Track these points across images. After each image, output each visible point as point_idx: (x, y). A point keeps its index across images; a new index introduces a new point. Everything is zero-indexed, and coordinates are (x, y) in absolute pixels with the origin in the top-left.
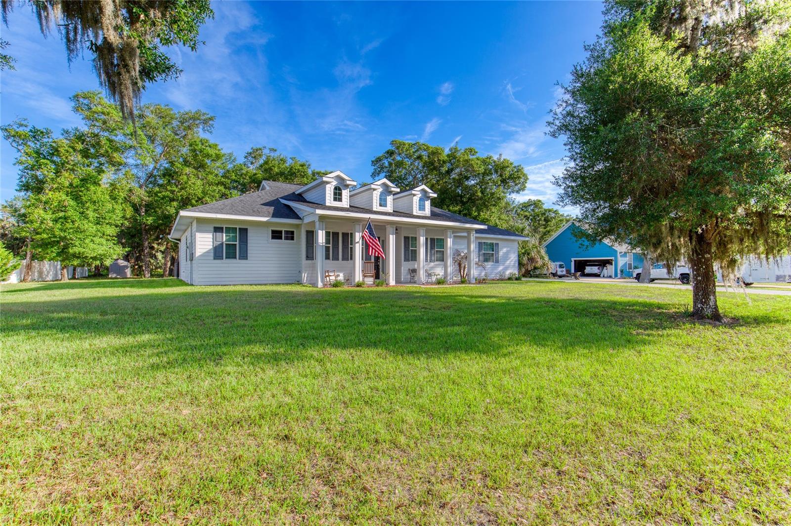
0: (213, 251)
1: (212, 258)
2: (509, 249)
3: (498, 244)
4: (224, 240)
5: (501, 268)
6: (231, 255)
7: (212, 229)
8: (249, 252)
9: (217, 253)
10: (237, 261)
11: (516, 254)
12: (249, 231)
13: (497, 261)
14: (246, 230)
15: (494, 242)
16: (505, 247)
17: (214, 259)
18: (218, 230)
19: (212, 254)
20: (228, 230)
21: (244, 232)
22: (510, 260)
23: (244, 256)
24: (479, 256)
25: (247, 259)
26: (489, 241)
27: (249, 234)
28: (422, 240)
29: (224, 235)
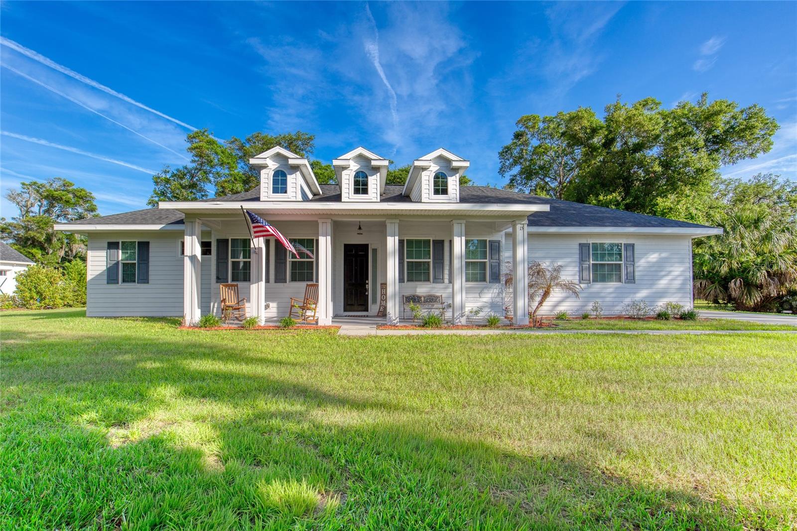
0: (106, 274)
1: (105, 282)
2: (664, 255)
3: (633, 245)
4: (120, 259)
5: (642, 294)
6: (129, 277)
7: (106, 245)
8: (150, 273)
9: (111, 275)
10: (136, 285)
11: (688, 264)
12: (150, 244)
13: (631, 279)
14: (147, 243)
15: (623, 241)
16: (654, 251)
17: (108, 283)
18: (112, 246)
19: (105, 277)
20: (125, 246)
21: (144, 247)
22: (669, 278)
23: (145, 280)
24: (581, 270)
25: (148, 283)
26: (607, 241)
27: (151, 250)
28: (392, 243)
29: (120, 251)
